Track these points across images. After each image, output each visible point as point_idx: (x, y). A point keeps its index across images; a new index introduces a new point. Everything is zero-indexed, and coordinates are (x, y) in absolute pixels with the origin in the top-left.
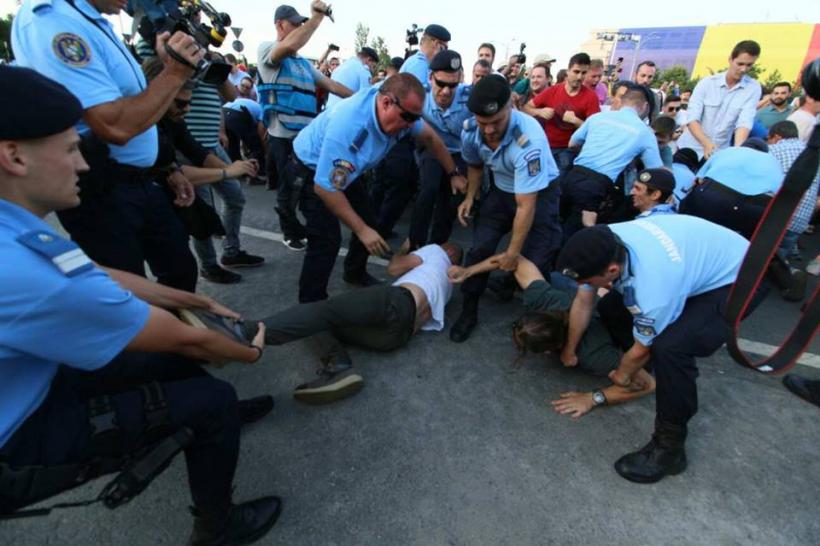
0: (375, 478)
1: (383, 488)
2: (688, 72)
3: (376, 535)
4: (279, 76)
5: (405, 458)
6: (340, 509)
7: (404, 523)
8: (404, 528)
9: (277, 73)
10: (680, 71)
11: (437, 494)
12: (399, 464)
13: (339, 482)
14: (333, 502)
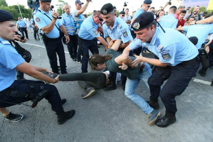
0: (123, 113)
1: (125, 115)
2: (206, 8)
3: (125, 125)
4: (79, 19)
5: (130, 109)
6: (116, 119)
7: (131, 123)
8: (131, 124)
9: (79, 18)
10: (203, 8)
11: (138, 118)
12: (129, 110)
13: (115, 113)
14: (114, 117)
